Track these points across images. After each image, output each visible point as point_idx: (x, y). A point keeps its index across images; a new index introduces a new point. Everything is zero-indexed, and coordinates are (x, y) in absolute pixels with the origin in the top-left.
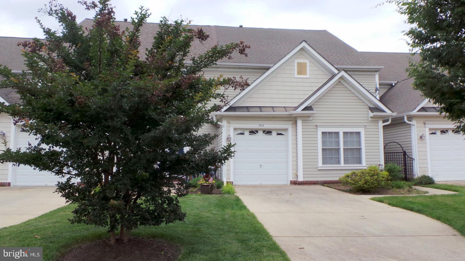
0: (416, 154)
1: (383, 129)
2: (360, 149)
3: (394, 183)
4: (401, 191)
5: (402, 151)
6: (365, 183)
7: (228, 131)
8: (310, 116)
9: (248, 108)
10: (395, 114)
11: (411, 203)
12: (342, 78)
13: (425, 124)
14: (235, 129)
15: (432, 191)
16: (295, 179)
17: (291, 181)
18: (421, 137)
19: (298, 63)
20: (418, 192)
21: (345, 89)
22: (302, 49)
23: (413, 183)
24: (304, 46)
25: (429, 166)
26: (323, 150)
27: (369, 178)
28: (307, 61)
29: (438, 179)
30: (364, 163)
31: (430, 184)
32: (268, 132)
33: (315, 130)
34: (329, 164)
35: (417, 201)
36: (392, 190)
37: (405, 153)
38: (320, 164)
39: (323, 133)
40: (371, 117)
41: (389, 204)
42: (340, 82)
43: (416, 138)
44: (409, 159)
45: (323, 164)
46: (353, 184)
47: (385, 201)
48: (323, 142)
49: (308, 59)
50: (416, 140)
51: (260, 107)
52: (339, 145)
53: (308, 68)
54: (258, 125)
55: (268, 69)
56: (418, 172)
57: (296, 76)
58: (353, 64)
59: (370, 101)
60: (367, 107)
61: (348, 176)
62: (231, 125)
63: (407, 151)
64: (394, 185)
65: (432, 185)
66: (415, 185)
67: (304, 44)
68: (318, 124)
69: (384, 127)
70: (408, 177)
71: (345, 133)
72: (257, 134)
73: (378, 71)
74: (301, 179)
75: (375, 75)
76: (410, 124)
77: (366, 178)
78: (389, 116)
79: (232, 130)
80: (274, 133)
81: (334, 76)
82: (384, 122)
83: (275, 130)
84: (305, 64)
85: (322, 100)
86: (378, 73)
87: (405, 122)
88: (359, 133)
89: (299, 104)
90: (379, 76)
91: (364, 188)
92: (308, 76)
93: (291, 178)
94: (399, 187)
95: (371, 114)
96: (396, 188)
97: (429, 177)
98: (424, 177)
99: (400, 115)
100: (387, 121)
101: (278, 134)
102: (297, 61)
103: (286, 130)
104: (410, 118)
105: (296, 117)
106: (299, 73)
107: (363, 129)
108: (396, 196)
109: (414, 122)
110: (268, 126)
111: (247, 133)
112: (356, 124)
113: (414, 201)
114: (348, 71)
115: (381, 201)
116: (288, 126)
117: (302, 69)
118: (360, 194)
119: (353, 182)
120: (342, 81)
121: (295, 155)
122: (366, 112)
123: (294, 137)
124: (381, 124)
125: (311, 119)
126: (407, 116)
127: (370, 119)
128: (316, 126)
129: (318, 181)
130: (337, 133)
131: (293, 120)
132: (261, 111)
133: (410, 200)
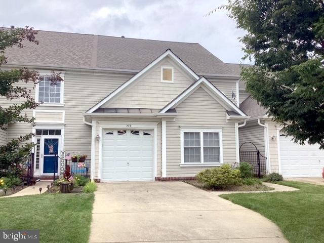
0: (268, 153)
1: (239, 131)
2: (218, 148)
3: (245, 180)
4: (251, 187)
5: (256, 151)
6: (217, 180)
7: (97, 130)
8: (174, 118)
9: (116, 110)
10: (249, 117)
11: (252, 200)
12: (202, 83)
13: (276, 127)
14: (104, 129)
15: (278, 188)
16: (159, 176)
17: (156, 178)
18: (273, 138)
19: (164, 70)
20: (266, 188)
21: (205, 94)
22: (168, 57)
23: (265, 179)
24: (169, 54)
25: (280, 164)
26: (185, 149)
27: (220, 175)
28: (172, 68)
29: (286, 176)
30: (222, 162)
31: (278, 180)
32: (136, 132)
33: (178, 131)
34: (191, 161)
35: (258, 199)
36: (243, 186)
37: (258, 153)
38: (182, 162)
39: (186, 133)
40: (228, 120)
41: (233, 201)
42: (201, 87)
43: (268, 139)
44: (262, 158)
45: (185, 162)
46: (207, 181)
47: (230, 198)
48: (185, 141)
49: (172, 66)
50: (268, 141)
51: (128, 109)
52: (199, 144)
53: (173, 75)
54: (126, 126)
55: (134, 74)
56: (270, 169)
57: (162, 81)
58: (216, 72)
59: (228, 105)
60: (225, 110)
61: (202, 174)
62: (100, 125)
63: (260, 151)
64: (245, 181)
65: (280, 182)
66: (266, 182)
67: (169, 52)
68: (180, 125)
69: (239, 128)
70: (261, 174)
71: (204, 133)
72: (125, 134)
73: (238, 80)
74: (164, 176)
75: (235, 83)
76: (263, 127)
77: (218, 175)
78: (244, 119)
79: (101, 130)
80: (141, 133)
81: (196, 81)
82: (239, 124)
83: (141, 130)
84: (171, 70)
85: (184, 104)
86: (238, 81)
87: (259, 125)
88: (217, 134)
89: (164, 107)
90: (239, 84)
91: (216, 185)
92: (172, 82)
93: (156, 175)
94: (249, 184)
95: (228, 117)
96: (247, 184)
97: (278, 174)
98: (274, 174)
99: (254, 118)
100: (243, 123)
101: (144, 134)
102: (162, 68)
103: (152, 130)
104: (263, 121)
105: (161, 119)
106: (165, 78)
107: (221, 130)
108: (243, 193)
109: (266, 125)
110: (135, 126)
111: (115, 133)
112: (215, 126)
113: (255, 199)
114: (209, 78)
115: (226, 198)
116: (154, 126)
117: (167, 75)
118: (212, 191)
119: (206, 179)
120: (203, 87)
121: (159, 153)
122: (224, 115)
123: (159, 137)
124: (237, 126)
125: (174, 120)
126: (260, 119)
127: (227, 122)
128: (179, 127)
129: (180, 178)
130: (198, 134)
131: (158, 121)
132: (128, 113)
133: (253, 197)
